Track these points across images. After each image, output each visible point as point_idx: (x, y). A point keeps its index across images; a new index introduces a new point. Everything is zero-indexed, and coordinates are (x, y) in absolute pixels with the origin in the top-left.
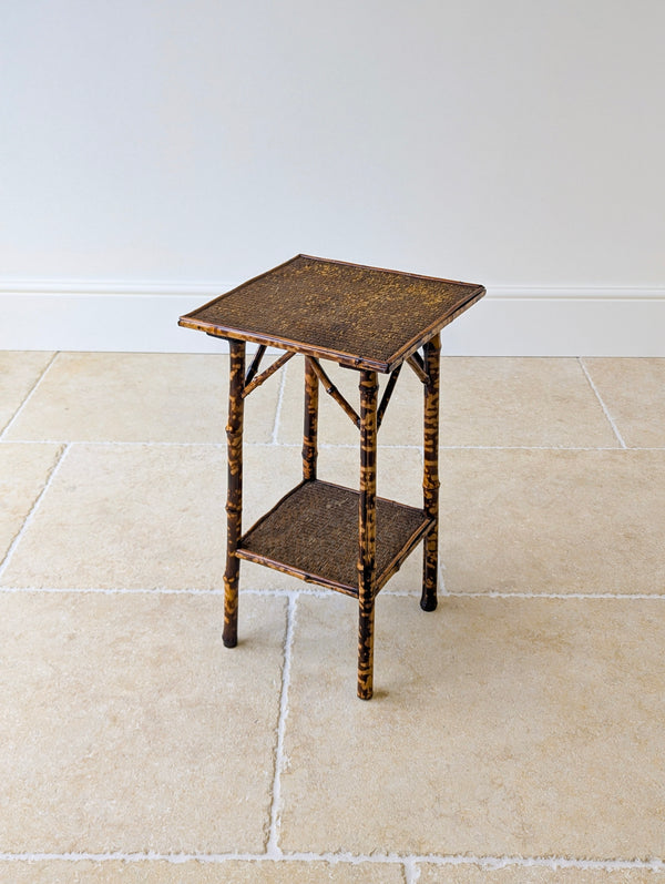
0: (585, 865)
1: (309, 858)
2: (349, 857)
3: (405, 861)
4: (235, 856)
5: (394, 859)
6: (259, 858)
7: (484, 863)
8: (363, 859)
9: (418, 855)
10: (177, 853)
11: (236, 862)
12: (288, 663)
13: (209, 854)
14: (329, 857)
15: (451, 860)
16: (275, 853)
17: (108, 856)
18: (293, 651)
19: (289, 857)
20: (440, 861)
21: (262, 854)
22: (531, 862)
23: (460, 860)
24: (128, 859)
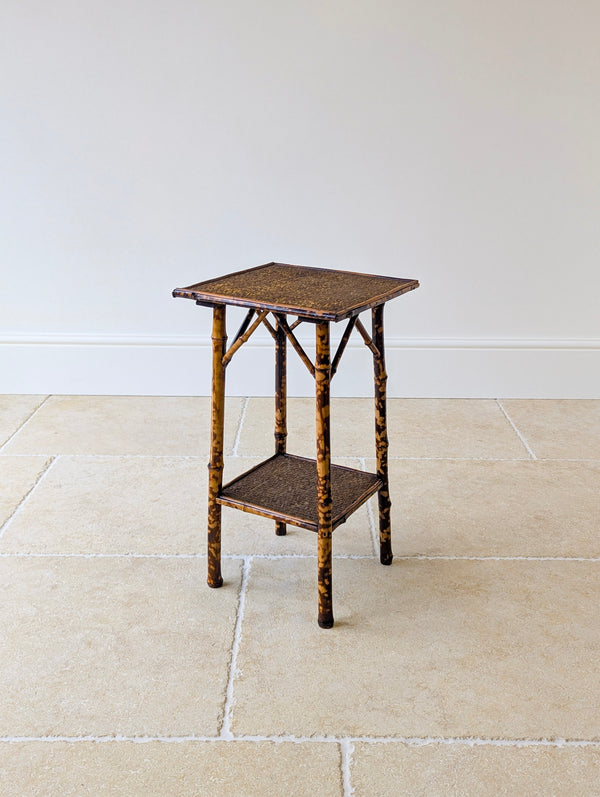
0: (498, 743)
1: (257, 739)
2: (292, 738)
3: (341, 741)
4: (193, 738)
5: (332, 739)
6: (213, 740)
7: (411, 742)
8: (304, 739)
9: (352, 736)
10: (141, 736)
11: (193, 743)
12: (243, 606)
13: (170, 736)
14: (274, 738)
15: (381, 740)
16: (227, 734)
17: (80, 739)
18: (246, 596)
19: (240, 739)
20: (371, 740)
21: (216, 736)
22: (451, 741)
23: (389, 740)
24: (98, 740)
